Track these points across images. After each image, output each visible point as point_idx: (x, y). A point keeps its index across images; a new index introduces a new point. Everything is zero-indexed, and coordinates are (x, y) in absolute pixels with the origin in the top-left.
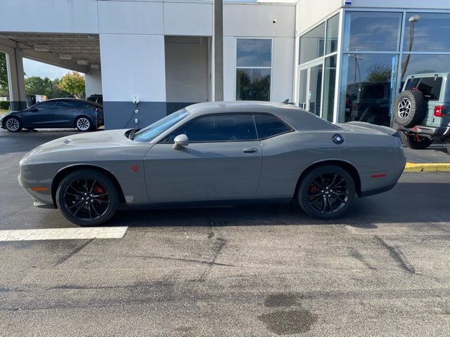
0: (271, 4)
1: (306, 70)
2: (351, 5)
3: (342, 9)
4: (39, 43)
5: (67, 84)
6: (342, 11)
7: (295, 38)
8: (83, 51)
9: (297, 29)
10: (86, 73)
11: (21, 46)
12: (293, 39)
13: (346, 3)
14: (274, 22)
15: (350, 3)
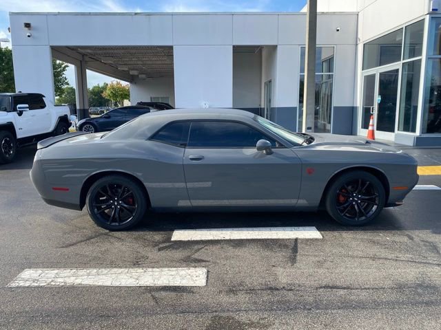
0: (334, 13)
1: (374, 76)
2: (438, 12)
3: (428, 16)
4: (106, 55)
5: (112, 92)
6: (427, 18)
7: (357, 45)
8: (139, 62)
9: (359, 36)
10: (131, 82)
11: (87, 59)
12: (354, 46)
13: (433, 10)
14: (338, 30)
15: (436, 10)
